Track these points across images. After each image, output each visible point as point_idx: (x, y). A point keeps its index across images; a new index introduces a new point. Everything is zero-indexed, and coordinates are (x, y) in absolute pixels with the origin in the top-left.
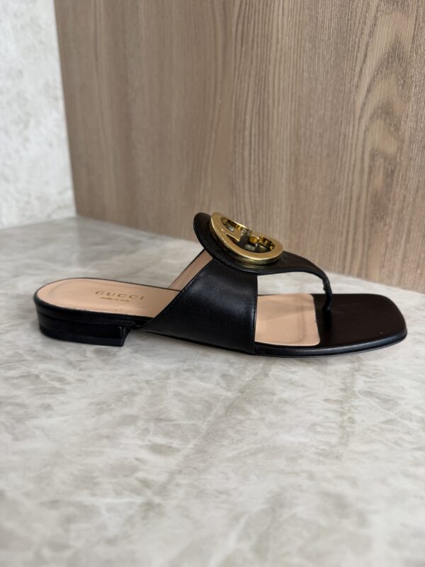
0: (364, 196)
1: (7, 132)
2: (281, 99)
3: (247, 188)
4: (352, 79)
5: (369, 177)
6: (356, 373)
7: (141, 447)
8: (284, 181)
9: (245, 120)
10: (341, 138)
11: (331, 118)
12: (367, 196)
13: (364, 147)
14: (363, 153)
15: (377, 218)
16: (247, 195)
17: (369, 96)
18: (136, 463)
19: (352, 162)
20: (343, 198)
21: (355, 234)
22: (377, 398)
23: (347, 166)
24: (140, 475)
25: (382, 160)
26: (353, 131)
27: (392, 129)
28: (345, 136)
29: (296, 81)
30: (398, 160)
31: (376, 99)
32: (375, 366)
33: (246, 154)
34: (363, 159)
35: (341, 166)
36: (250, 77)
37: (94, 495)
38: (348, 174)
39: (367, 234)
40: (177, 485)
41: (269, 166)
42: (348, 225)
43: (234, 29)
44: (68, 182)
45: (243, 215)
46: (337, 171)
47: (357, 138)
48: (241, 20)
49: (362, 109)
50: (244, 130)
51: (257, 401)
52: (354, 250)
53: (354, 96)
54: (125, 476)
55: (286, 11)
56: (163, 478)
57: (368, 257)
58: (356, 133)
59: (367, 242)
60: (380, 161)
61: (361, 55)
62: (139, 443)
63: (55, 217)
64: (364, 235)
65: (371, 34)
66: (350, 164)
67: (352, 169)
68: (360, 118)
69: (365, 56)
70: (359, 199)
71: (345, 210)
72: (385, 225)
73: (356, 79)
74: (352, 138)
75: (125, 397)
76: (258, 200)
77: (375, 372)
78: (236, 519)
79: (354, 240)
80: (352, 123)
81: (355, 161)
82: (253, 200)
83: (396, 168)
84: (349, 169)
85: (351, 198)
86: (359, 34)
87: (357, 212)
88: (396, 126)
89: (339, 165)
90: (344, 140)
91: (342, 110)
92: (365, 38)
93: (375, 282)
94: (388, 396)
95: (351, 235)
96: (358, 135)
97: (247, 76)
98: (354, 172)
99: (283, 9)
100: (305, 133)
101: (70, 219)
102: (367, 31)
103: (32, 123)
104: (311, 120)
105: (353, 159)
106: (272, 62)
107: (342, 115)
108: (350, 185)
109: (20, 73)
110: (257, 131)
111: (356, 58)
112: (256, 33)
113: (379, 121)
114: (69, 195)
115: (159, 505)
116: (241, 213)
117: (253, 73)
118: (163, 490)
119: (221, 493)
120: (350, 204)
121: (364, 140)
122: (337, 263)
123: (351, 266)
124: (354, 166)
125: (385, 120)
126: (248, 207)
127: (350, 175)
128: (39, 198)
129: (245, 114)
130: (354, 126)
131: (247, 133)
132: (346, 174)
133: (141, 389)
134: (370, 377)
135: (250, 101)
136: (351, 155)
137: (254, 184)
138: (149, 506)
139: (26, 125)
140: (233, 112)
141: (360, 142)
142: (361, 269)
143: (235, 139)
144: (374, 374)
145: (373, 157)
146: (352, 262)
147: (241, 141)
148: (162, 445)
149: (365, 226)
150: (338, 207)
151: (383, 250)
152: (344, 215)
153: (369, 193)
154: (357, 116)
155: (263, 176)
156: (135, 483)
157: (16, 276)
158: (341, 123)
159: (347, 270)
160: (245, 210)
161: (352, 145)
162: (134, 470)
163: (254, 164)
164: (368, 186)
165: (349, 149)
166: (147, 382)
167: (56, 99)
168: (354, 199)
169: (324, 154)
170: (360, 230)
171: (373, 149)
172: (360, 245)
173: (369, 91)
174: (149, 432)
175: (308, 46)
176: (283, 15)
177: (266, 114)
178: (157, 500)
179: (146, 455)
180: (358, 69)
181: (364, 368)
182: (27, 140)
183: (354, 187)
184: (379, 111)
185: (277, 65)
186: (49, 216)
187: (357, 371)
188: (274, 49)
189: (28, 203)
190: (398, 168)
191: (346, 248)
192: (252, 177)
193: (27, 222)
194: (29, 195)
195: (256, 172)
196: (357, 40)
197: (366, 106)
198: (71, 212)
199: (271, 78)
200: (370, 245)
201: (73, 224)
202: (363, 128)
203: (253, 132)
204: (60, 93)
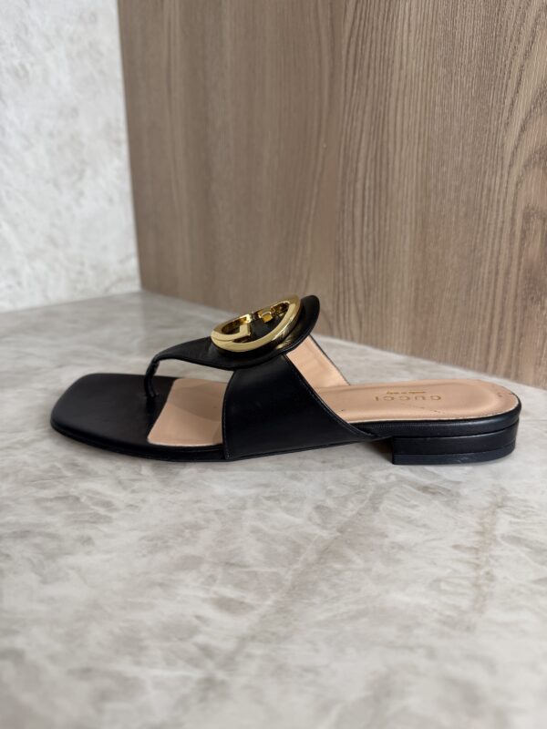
0: (514, 270)
1: (56, 185)
2: (405, 141)
3: (357, 257)
4: (500, 115)
5: (522, 244)
6: (499, 510)
7: (204, 600)
8: (407, 248)
9: (357, 169)
10: (485, 193)
11: (472, 166)
12: (519, 270)
13: (514, 204)
14: (514, 213)
15: (532, 299)
16: (357, 265)
17: (524, 136)
18: (196, 622)
19: (499, 225)
20: (486, 271)
21: (502, 319)
22: (527, 546)
23: (492, 228)
24: (201, 639)
25: (539, 222)
26: (501, 185)
28: (489, 190)
29: (425, 119)
31: (532, 141)
32: (525, 501)
33: (358, 213)
34: (513, 219)
35: (484, 230)
36: (364, 112)
37: (138, 663)
38: (494, 239)
39: (518, 320)
40: (249, 656)
41: (388, 228)
42: (493, 308)
43: (344, 52)
44: (132, 248)
45: (352, 291)
46: (479, 236)
47: (506, 193)
48: (353, 39)
49: (513, 154)
50: (356, 181)
51: (361, 544)
52: (500, 342)
53: (503, 137)
54: (181, 639)
55: (413, 28)
56: (229, 646)
57: (519, 351)
58: (504, 185)
59: (517, 330)
60: (536, 224)
61: (512, 83)
62: (202, 594)
63: (114, 291)
64: (514, 322)
65: (527, 55)
66: (496, 227)
67: (498, 234)
68: (511, 166)
69: (519, 83)
70: (507, 273)
71: (489, 288)
72: (543, 308)
73: (506, 114)
74: (499, 193)
75: (187, 531)
76: (372, 272)
77: (525, 509)
78: (325, 708)
79: (501, 328)
80: (499, 174)
81: (503, 222)
82: (365, 273)
84: (495, 234)
85: (497, 273)
86: (510, 55)
87: (505, 291)
89: (481, 229)
90: (488, 195)
91: (487, 155)
92: (519, 60)
93: (528, 385)
94: (542, 544)
95: (496, 321)
96: (507, 188)
97: (360, 113)
98: (501, 238)
99: (409, 25)
100: (436, 186)
101: (133, 295)
102: (521, 51)
103: (88, 173)
104: (445, 169)
105: (500, 219)
106: (394, 94)
107: (486, 162)
108: (495, 254)
109: (75, 111)
110: (372, 183)
111: (507, 86)
112: (373, 55)
113: (536, 169)
114: (133, 263)
115: (223, 683)
116: (349, 289)
117: (368, 108)
118: (229, 662)
119: (307, 670)
120: (496, 280)
121: (516, 194)
122: (478, 357)
123: (496, 363)
124: (502, 229)
125: (544, 169)
126: (359, 282)
127: (496, 241)
128: (94, 267)
129: (357, 162)
130: (502, 176)
131: (359, 185)
132: (490, 241)
133: (208, 521)
134: (518, 517)
135: (363, 144)
136: (498, 215)
137: (368, 252)
138: (209, 683)
139: (81, 176)
140: (341, 160)
141: (510, 198)
142: (509, 366)
143: (343, 193)
144: (524, 513)
145: (527, 217)
146: (497, 356)
147: (352, 196)
148: (231, 600)
149: (515, 310)
150: (480, 283)
151: (539, 342)
152: (488, 294)
153: (522, 267)
154: (507, 162)
155: (380, 241)
156: (193, 650)
157: (60, 366)
158: (485, 172)
159: (491, 367)
160: (355, 286)
161: (498, 201)
162: (193, 631)
163: (368, 226)
164: (520, 257)
165: (495, 207)
166: (217, 512)
167: (118, 142)
168: (502, 272)
169: (461, 214)
170: (509, 314)
171: (527, 207)
172: (509, 334)
173: (523, 129)
174: (215, 581)
175: (442, 71)
176: (409, 31)
177: (384, 161)
178: (220, 675)
179: (210, 612)
180: (508, 101)
181: (509, 504)
182: (81, 194)
183: (502, 258)
184: (537, 156)
185: (400, 97)
186: (107, 290)
187: (499, 507)
188: (396, 77)
189: (81, 273)
191: (489, 338)
192: (365, 243)
193: (79, 297)
194: (82, 264)
195: (370, 237)
196: (507, 62)
197: (519, 150)
198: (135, 286)
199: (392, 113)
200: (521, 336)
201: (137, 301)
202: (514, 179)
203: (367, 185)
204: (123, 135)
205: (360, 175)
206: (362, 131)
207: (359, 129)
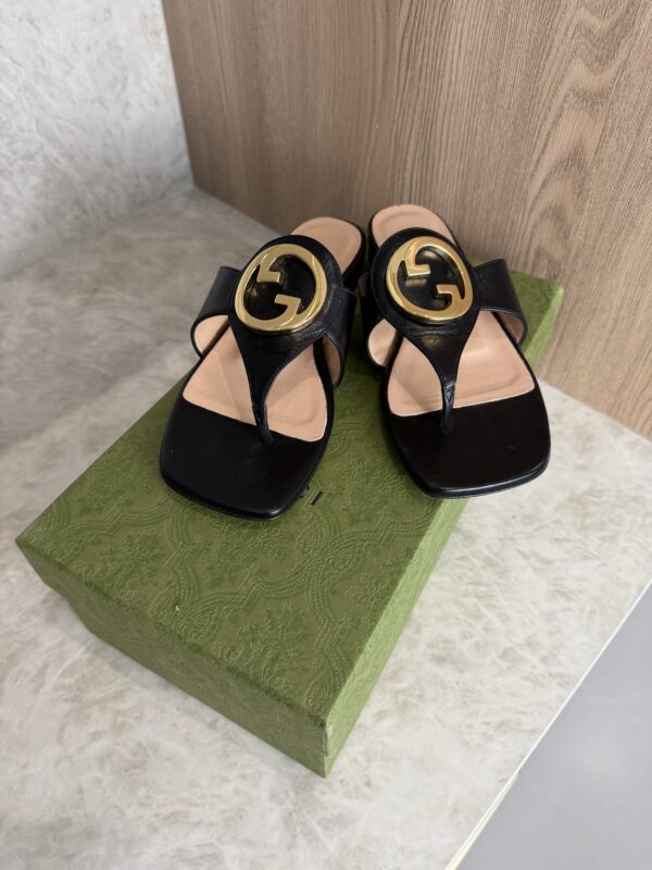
4: (527, 165)
9: (406, 160)
10: (509, 224)
11: (501, 198)
13: (530, 241)
14: (529, 248)
17: (543, 191)
25: (546, 262)
26: (522, 222)
27: (561, 235)
28: (513, 222)
29: (467, 141)
30: (562, 267)
31: (550, 197)
34: (528, 252)
43: (398, 43)
47: (525, 230)
48: (408, 35)
49: (534, 203)
50: (404, 170)
53: (528, 185)
55: (463, 51)
58: (524, 224)
60: (544, 261)
61: (540, 143)
65: (555, 124)
68: (530, 211)
69: (545, 145)
73: (532, 168)
74: (520, 228)
80: (521, 213)
83: (558, 275)
86: (541, 117)
88: (565, 233)
90: (512, 226)
91: (514, 193)
92: (548, 126)
96: (526, 227)
99: (460, 47)
100: (471, 203)
102: (551, 119)
104: (480, 191)
106: (442, 106)
107: (512, 200)
110: (419, 177)
112: (425, 60)
113: (549, 222)
117: (418, 109)
121: (532, 234)
125: (555, 223)
128: (149, 177)
129: (407, 153)
130: (523, 215)
131: (408, 175)
135: (413, 141)
139: (124, 85)
140: (393, 145)
141: (528, 235)
143: (393, 176)
145: (538, 254)
147: (401, 182)
154: (529, 206)
158: (511, 208)
165: (516, 237)
171: (539, 247)
173: (543, 186)
175: (484, 106)
176: (460, 54)
180: (535, 157)
182: (127, 104)
184: (551, 212)
185: (447, 113)
188: (445, 91)
189: (137, 186)
190: (561, 275)
196: (539, 124)
197: (539, 200)
198: (188, 185)
202: (532, 222)
203: (414, 178)
204: (161, 23)
205: (409, 165)
206: (412, 128)
207: (409, 125)
